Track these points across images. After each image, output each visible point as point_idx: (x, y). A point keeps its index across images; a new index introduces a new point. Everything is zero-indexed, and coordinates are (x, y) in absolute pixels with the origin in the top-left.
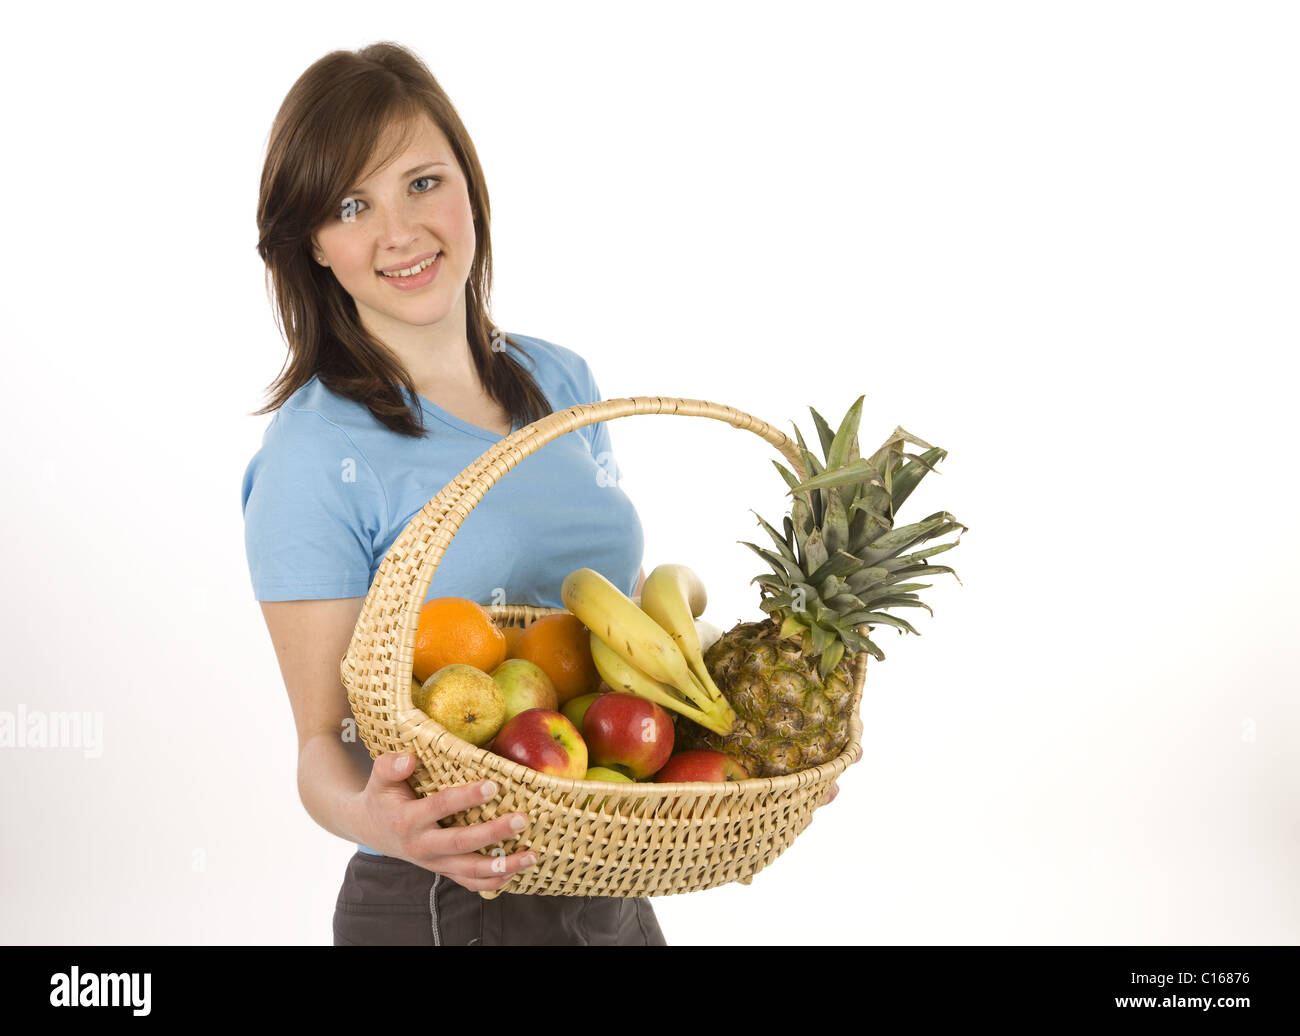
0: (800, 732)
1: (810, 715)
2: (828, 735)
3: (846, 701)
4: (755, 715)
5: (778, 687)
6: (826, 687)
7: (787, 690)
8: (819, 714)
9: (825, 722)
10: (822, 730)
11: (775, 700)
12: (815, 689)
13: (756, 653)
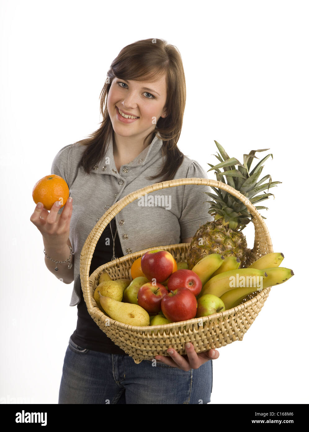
0: (223, 252)
1: (226, 246)
2: (235, 254)
3: (241, 242)
4: (207, 247)
5: (214, 236)
6: (233, 237)
7: (218, 238)
8: (230, 246)
9: (232, 249)
10: (232, 252)
11: (213, 241)
12: (228, 238)
13: (208, 227)
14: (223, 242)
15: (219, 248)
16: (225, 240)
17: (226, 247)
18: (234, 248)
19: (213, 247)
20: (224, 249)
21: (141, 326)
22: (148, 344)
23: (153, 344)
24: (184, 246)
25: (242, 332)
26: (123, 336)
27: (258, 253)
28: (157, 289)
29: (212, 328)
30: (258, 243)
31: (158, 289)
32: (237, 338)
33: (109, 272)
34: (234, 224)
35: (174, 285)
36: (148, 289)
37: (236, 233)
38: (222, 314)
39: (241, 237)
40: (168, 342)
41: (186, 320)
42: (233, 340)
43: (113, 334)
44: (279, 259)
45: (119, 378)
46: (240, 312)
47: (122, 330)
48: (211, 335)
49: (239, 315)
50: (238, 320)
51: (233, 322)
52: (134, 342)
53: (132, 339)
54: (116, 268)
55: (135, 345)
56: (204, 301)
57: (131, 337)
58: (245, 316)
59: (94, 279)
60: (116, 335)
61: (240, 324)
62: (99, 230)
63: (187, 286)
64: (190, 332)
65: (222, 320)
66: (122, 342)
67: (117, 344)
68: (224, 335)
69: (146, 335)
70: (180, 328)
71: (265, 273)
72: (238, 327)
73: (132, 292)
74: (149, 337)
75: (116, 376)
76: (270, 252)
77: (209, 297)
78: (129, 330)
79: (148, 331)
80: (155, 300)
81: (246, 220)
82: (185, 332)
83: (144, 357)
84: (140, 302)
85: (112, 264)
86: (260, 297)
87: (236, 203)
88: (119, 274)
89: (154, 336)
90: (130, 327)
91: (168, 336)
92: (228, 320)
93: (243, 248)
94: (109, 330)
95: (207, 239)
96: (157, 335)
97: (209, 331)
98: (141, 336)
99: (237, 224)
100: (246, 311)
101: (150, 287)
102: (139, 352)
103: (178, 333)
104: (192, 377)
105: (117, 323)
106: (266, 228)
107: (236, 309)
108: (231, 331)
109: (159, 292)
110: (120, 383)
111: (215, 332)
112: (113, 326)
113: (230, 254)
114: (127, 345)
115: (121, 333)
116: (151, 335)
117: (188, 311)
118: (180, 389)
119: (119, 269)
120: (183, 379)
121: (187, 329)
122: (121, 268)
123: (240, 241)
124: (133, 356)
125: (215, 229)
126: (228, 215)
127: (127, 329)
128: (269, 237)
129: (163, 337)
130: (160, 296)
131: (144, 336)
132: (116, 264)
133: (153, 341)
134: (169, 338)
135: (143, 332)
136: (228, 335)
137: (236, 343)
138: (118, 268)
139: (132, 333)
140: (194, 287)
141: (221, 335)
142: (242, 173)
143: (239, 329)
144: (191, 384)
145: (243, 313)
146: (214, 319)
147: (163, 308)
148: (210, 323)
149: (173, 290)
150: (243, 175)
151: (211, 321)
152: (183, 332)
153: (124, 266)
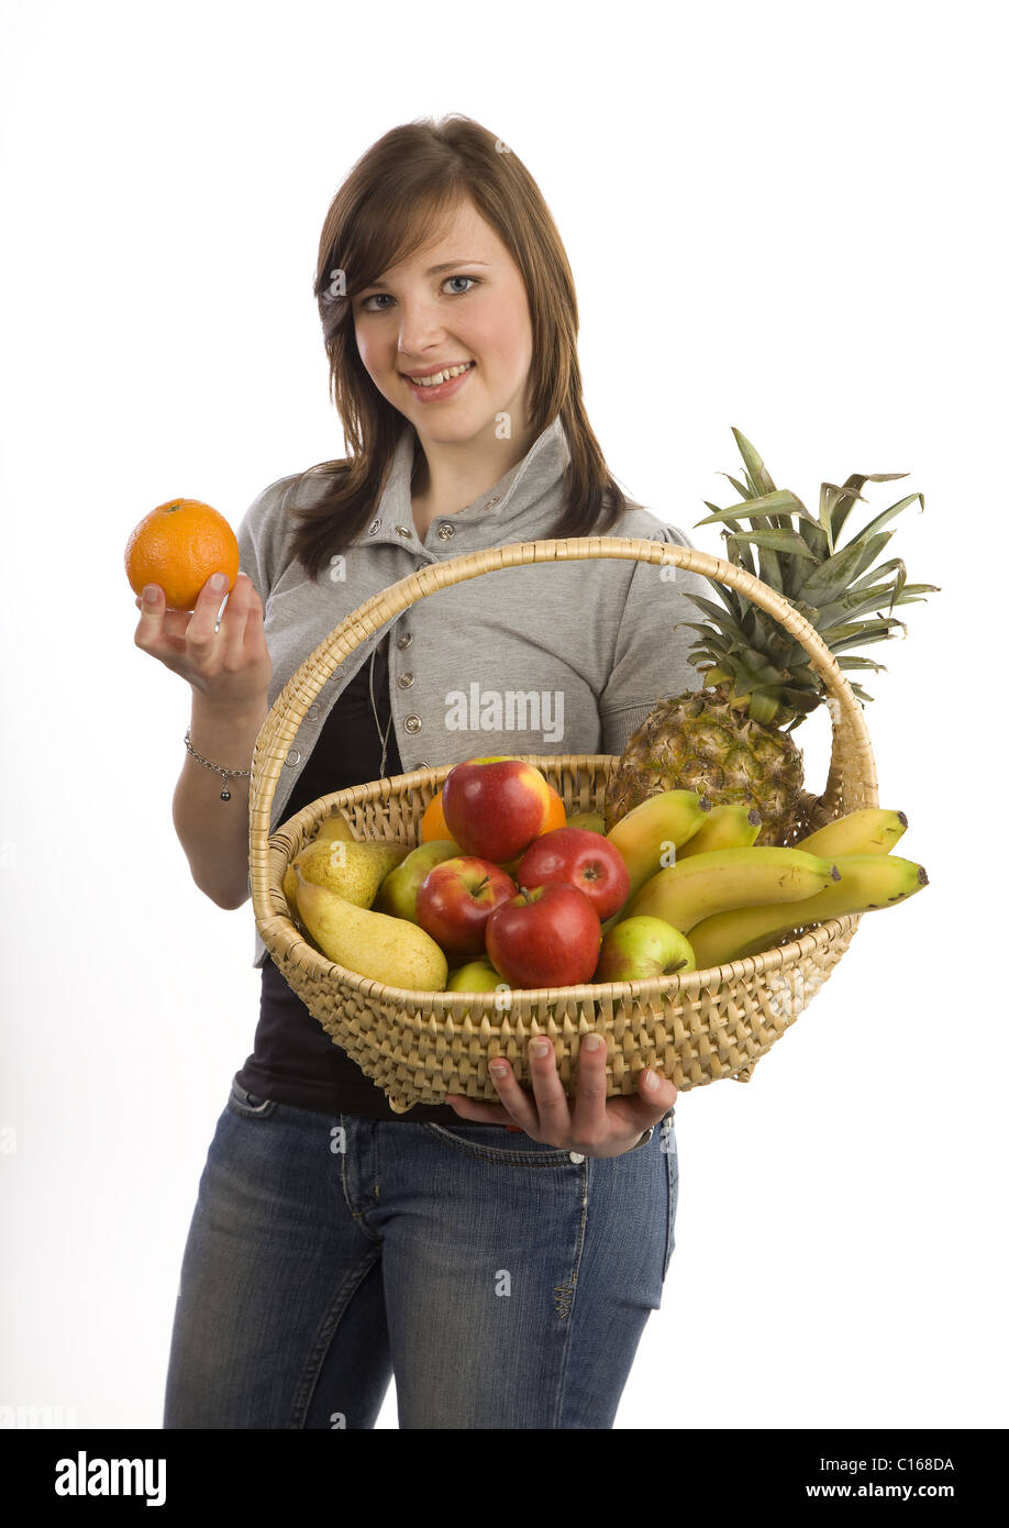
1: (732, 774)
2: (757, 801)
3: (783, 767)
4: (669, 769)
5: (696, 739)
6: (756, 748)
7: (706, 743)
8: (742, 774)
9: (750, 785)
10: (747, 793)
11: (692, 753)
12: (742, 748)
13: (681, 707)
14: (723, 760)
15: (706, 777)
16: (729, 754)
17: (732, 777)
18: (756, 782)
19: (688, 771)
20: (722, 780)
21: (415, 988)
22: (430, 1049)
23: (449, 1053)
24: (607, 763)
25: (745, 1050)
26: (355, 1017)
27: (837, 811)
28: (481, 881)
29: (642, 1021)
30: (841, 777)
31: (484, 882)
32: (726, 1068)
33: (353, 817)
34: (769, 707)
35: (537, 872)
36: (452, 876)
37: (771, 736)
38: (677, 980)
39: (784, 751)
40: (496, 1051)
41: (559, 985)
42: (710, 1074)
43: (325, 1008)
44: (888, 829)
45: (359, 1199)
46: (739, 981)
47: (355, 995)
48: (636, 1046)
49: (734, 993)
50: (732, 1007)
51: (715, 1015)
52: (387, 1037)
53: (380, 1026)
54: (378, 807)
55: (392, 1050)
56: (628, 933)
57: (381, 1021)
58: (756, 998)
59: (300, 834)
60: (334, 1010)
61: (737, 1024)
62: (315, 673)
63: (579, 880)
64: (569, 1026)
65: (677, 1000)
66: (351, 1034)
67: (337, 1041)
68: (680, 1051)
69: (427, 1020)
70: (535, 1009)
71: (835, 868)
72: (730, 1031)
73: (408, 885)
74: (435, 1026)
75: (351, 1188)
76: (867, 805)
77: (645, 925)
78: (373, 998)
79: (433, 1007)
80: (471, 912)
81: (808, 697)
82: (552, 1023)
83: (418, 1093)
84: (422, 917)
85: (366, 792)
86: (812, 943)
87: (775, 638)
88: (386, 826)
89: (452, 1027)
90: (378, 988)
91: (496, 1031)
92: (697, 1005)
93: (786, 785)
94: (313, 994)
95: (672, 743)
96: (462, 1023)
97: (630, 1028)
98: (409, 1021)
99: (774, 707)
100: (761, 982)
101: (460, 873)
102: (402, 1074)
103: (528, 1025)
104: (585, 1202)
105: (340, 971)
106: (864, 728)
107: (727, 971)
108: (705, 1042)
109: (486, 892)
110: (364, 1219)
111: (652, 1036)
112: (326, 980)
113: (742, 802)
114: (366, 1046)
115: (350, 1006)
116: (444, 1021)
117: (568, 955)
118: (543, 1237)
119: (387, 811)
120: (555, 1205)
121: (558, 1015)
122: (394, 808)
123: (778, 763)
124: (388, 1085)
125: (704, 715)
126: (751, 674)
127: (369, 995)
128: (870, 757)
129: (480, 1031)
130: (488, 904)
131: (420, 1024)
132: (378, 796)
133: (449, 1043)
134: (498, 1037)
135: (417, 1010)
136: (694, 1053)
137: (723, 1087)
138: (384, 808)
139: (384, 1009)
140: (600, 887)
141: (672, 1049)
142: (812, 544)
143: (732, 1040)
144: (583, 1226)
145: (749, 987)
146: (652, 994)
147: (491, 942)
148: (635, 1005)
149: (530, 888)
150: (814, 550)
151: (638, 998)
152: (544, 1024)
153: (404, 804)
